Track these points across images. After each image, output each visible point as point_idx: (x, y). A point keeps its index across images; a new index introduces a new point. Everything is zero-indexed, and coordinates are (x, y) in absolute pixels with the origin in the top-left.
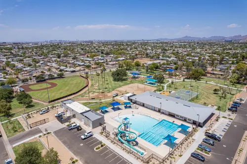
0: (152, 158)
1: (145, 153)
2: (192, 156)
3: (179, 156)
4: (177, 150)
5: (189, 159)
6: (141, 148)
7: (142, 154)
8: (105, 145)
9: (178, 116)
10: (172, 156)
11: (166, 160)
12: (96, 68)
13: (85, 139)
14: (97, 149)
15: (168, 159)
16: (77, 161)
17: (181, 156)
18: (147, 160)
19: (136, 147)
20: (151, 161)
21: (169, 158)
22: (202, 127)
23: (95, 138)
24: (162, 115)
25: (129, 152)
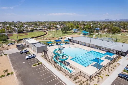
0: (80, 75)
1: (74, 71)
2: (119, 76)
3: (106, 75)
4: (104, 70)
5: (116, 79)
6: (71, 67)
7: (71, 72)
8: (41, 63)
9: (104, 49)
10: (99, 75)
11: (94, 78)
12: (54, 29)
13: (28, 59)
14: (34, 66)
15: (95, 78)
16: (12, 73)
17: (108, 75)
18: (75, 76)
19: (67, 67)
20: (78, 78)
21: (97, 77)
22: (124, 56)
23: (36, 58)
24: (92, 48)
25: (60, 70)
